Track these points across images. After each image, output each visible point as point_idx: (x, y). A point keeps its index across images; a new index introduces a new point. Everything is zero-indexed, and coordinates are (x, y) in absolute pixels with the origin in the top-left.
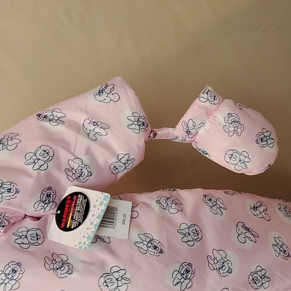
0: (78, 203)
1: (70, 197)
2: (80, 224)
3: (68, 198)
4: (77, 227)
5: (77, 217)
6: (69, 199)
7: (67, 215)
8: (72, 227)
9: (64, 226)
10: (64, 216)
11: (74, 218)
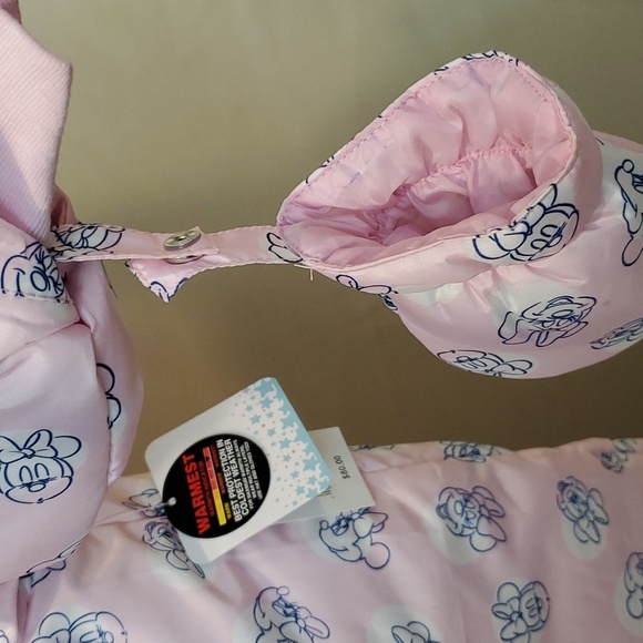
0: (223, 460)
1: (192, 457)
2: (258, 503)
3: (185, 459)
4: (252, 513)
5: (240, 492)
6: (189, 462)
7: (204, 499)
8: (238, 518)
9: (208, 526)
10: (197, 502)
11: (232, 496)
